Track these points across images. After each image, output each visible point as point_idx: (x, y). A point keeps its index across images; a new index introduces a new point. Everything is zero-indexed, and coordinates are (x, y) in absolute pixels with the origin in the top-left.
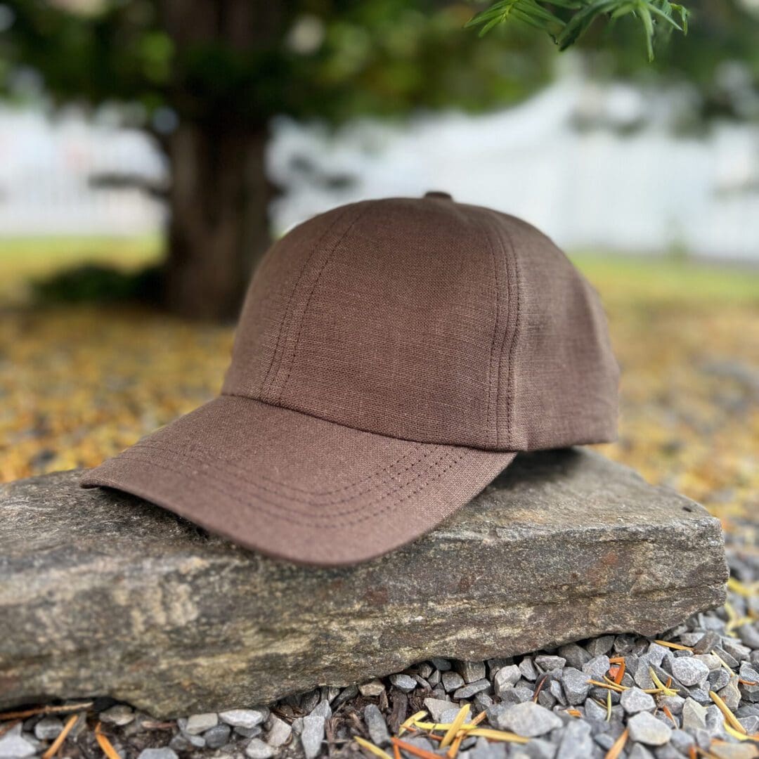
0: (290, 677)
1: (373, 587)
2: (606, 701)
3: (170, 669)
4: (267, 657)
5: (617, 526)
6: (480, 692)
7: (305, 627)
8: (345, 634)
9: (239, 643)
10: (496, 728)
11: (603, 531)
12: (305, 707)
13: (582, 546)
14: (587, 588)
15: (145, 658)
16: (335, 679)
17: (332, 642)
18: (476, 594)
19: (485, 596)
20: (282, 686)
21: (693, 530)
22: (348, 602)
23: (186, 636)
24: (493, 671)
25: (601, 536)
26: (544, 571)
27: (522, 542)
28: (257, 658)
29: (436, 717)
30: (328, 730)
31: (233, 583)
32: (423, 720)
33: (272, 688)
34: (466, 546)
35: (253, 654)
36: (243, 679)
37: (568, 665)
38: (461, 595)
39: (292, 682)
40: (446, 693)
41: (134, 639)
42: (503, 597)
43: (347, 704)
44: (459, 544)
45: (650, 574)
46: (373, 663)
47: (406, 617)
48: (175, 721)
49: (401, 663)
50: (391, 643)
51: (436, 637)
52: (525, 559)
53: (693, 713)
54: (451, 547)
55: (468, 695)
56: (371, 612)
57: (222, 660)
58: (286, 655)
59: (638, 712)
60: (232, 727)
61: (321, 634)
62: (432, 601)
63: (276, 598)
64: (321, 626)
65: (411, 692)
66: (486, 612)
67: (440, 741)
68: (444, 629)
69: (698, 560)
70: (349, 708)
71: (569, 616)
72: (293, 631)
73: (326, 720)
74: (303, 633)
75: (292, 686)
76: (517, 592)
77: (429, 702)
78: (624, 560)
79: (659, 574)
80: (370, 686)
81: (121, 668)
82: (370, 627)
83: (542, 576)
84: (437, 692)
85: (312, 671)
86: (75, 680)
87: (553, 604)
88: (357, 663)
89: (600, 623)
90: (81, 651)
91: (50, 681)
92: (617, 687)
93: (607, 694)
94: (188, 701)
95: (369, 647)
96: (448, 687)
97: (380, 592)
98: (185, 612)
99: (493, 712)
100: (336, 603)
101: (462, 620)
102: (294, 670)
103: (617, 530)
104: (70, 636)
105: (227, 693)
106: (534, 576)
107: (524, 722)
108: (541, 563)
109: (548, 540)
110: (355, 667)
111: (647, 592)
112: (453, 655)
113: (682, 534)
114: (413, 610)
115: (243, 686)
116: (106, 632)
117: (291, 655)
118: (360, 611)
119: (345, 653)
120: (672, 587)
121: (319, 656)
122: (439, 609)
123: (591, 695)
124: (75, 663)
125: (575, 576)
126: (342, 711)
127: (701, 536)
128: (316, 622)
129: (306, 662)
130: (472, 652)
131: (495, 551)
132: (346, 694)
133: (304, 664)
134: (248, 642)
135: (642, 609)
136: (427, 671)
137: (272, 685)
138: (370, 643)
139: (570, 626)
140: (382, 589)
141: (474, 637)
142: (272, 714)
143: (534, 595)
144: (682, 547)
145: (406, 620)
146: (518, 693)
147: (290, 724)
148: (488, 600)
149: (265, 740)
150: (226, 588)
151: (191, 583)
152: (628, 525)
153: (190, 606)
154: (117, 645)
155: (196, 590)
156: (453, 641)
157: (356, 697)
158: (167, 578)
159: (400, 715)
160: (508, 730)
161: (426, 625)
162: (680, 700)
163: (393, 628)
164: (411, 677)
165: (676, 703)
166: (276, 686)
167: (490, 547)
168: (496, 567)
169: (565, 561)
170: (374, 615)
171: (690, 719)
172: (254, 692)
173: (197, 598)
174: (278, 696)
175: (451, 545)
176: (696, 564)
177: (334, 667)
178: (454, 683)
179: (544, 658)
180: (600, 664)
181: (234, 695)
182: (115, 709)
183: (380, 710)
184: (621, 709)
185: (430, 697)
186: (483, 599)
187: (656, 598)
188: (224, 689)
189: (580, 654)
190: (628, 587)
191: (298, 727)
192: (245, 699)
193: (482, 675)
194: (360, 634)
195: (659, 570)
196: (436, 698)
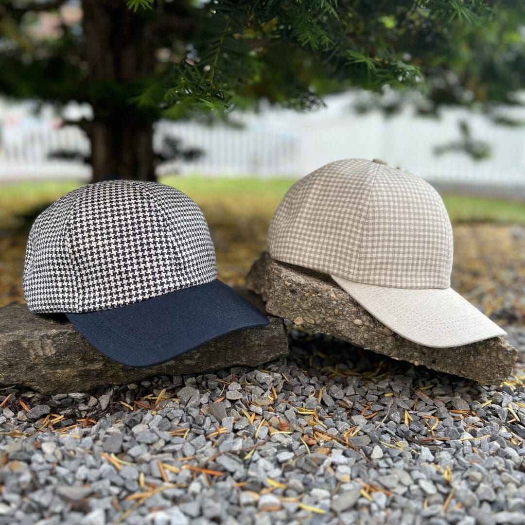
0: (96, 379)
3: (46, 374)
4: (85, 371)
6: (176, 387)
9: (73, 364)
15: (36, 369)
16: (115, 381)
20: (93, 383)
23: (52, 361)
28: (82, 371)
30: (111, 400)
31: (69, 339)
32: (151, 396)
33: (89, 384)
35: (79, 369)
36: (76, 379)
39: (97, 381)
41: (31, 361)
46: (131, 374)
48: (50, 395)
57: (67, 371)
58: (93, 370)
60: (73, 399)
65: (148, 387)
72: (96, 360)
73: (111, 397)
75: (97, 383)
80: (132, 385)
81: (26, 373)
85: (105, 377)
86: (9, 377)
90: (11, 365)
94: (55, 388)
98: (51, 351)
102: (97, 376)
104: (6, 359)
105: (70, 385)
115: (76, 382)
116: (20, 358)
117: (96, 370)
121: (107, 371)
124: (8, 370)
129: (102, 373)
134: (77, 364)
136: (156, 380)
137: (89, 382)
141: (174, 364)
142: (89, 394)
147: (97, 399)
149: (86, 404)
150: (66, 341)
151: (52, 339)
153: (52, 348)
154: (24, 363)
155: (54, 342)
156: (165, 366)
158: (43, 337)
159: (142, 395)
164: (149, 382)
172: (81, 385)
173: (55, 345)
174: (91, 387)
177: (114, 376)
181: (73, 386)
182: (26, 391)
185: (155, 389)
188: (69, 383)
192: (78, 388)
196: (159, 389)
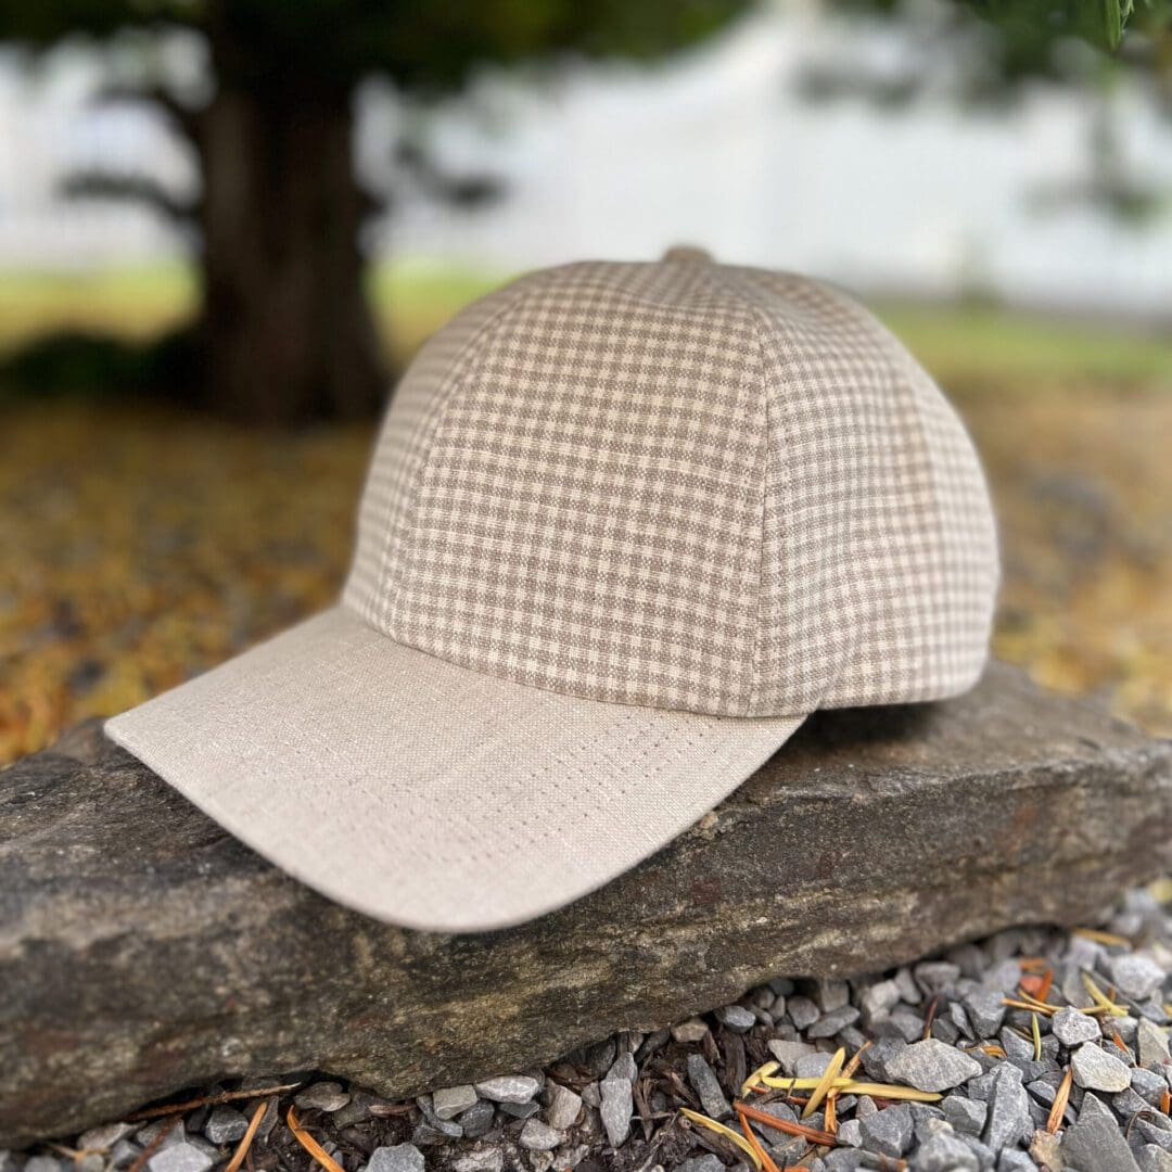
0: (578, 1022)
1: (701, 877)
2: (1031, 1030)
4: (549, 994)
5: (1037, 765)
6: (847, 1026)
7: (605, 945)
8: (659, 952)
10: (882, 1080)
11: (1018, 774)
12: (594, 1066)
13: (990, 798)
14: (993, 860)
15: (372, 1009)
16: (642, 1020)
17: (640, 964)
18: (843, 879)
19: (854, 881)
20: (568, 1036)
21: (1139, 765)
22: (667, 902)
24: (859, 993)
25: (1014, 782)
26: (937, 839)
27: (908, 797)
28: (535, 997)
29: (788, 1069)
30: (640, 1100)
32: (774, 1075)
33: (553, 1041)
34: (830, 807)
35: (528, 991)
36: (513, 1030)
37: (963, 976)
38: (820, 882)
39: (582, 1029)
40: (797, 1030)
41: (357, 980)
42: (879, 881)
43: (655, 1056)
44: (819, 805)
45: (1080, 835)
46: (696, 992)
47: (744, 920)
48: (414, 1101)
49: (735, 989)
50: (721, 961)
51: (785, 948)
52: (913, 823)
53: (1153, 1040)
54: (808, 810)
55: (830, 1032)
56: (696, 916)
58: (576, 990)
59: (1081, 1045)
60: (496, 1104)
61: (626, 954)
62: (781, 893)
64: (626, 941)
65: (748, 1031)
66: (854, 906)
67: (803, 1106)
68: (795, 935)
69: (1143, 809)
70: (660, 1062)
71: (963, 905)
72: (587, 951)
73: (634, 1085)
75: (582, 1035)
76: (898, 873)
77: (776, 1046)
78: (1044, 816)
79: (1092, 834)
80: (688, 1026)
81: (338, 1027)
82: (694, 938)
83: (934, 847)
84: (784, 1029)
85: (610, 1010)
86: (271, 1050)
87: (944, 887)
88: (674, 994)
89: (1008, 911)
90: (280, 1004)
91: (232, 1053)
92: (1041, 1007)
93: (1031, 1019)
95: (691, 969)
96: (801, 1023)
97: (711, 885)
99: (873, 1056)
100: (651, 905)
101: (822, 918)
103: (1037, 770)
104: (264, 983)
105: (490, 1053)
106: (922, 847)
107: (926, 1070)
108: (933, 826)
109: (944, 792)
110: (671, 1000)
111: (1076, 861)
112: (808, 973)
113: (1123, 772)
114: (753, 909)
115: (513, 1041)
116: (315, 973)
117: (584, 987)
118: (683, 915)
119: (658, 980)
120: (1108, 852)
121: (622, 988)
123: (1007, 1020)
124: (268, 1024)
125: (977, 843)
126: (649, 1067)
127: (1149, 774)
128: (620, 936)
130: (834, 967)
131: (870, 813)
132: (654, 1043)
133: (600, 1001)
135: (1065, 887)
136: (768, 1000)
137: (555, 1036)
138: (694, 962)
139: (965, 918)
140: (715, 880)
141: (837, 943)
143: (921, 875)
144: (1123, 791)
145: (745, 925)
146: (902, 1024)
147: (578, 1093)
148: (858, 887)
149: (546, 1121)
152: (1051, 762)
154: (332, 991)
156: (808, 952)
157: (666, 1045)
160: (902, 1083)
161: (771, 931)
162: (1132, 1022)
163: (726, 937)
164: (747, 1009)
165: (1127, 1027)
166: (559, 1037)
167: (863, 807)
168: (870, 837)
169: (966, 822)
170: (701, 919)
171: (1149, 1049)
172: (527, 1050)
174: (562, 1052)
175: (808, 807)
176: (1141, 815)
177: (641, 1002)
178: (807, 1016)
179: (930, 969)
180: (1008, 973)
181: (499, 1056)
183: (708, 1061)
184: (1055, 1040)
185: (775, 1038)
186: (851, 887)
187: (1085, 869)
188: (486, 1047)
189: (979, 959)
190: (1048, 855)
191: (592, 1098)
192: (515, 1061)
193: (844, 1001)
194: (681, 950)
195: (1092, 828)
196: (782, 1038)
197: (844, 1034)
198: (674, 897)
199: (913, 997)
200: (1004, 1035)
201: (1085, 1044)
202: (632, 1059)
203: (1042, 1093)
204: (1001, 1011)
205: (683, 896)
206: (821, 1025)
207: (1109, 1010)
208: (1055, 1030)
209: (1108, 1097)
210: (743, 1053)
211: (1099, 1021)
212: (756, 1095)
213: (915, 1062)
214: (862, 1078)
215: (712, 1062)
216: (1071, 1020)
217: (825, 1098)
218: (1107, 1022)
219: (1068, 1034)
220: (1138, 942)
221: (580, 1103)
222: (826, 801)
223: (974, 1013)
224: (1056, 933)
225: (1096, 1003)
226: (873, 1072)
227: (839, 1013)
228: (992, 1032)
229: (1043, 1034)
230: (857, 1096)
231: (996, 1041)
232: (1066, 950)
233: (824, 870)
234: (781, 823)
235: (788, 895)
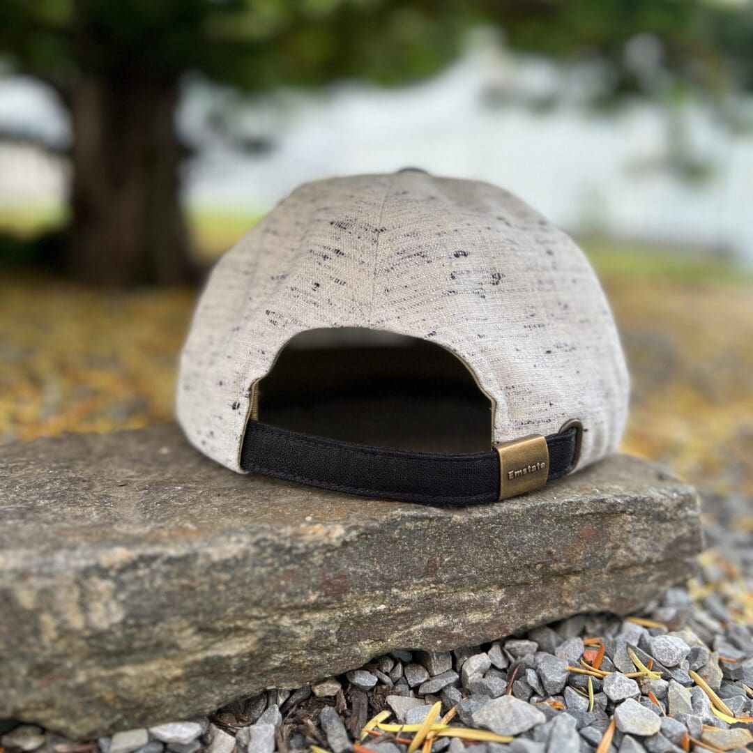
0: (233, 681)
1: (331, 575)
2: (587, 690)
3: (90, 681)
4: (207, 661)
5: (595, 497)
6: (449, 685)
7: (251, 625)
8: (298, 630)
9: (174, 646)
10: (470, 726)
11: (580, 503)
12: (250, 714)
13: (559, 520)
14: (562, 566)
15: (58, 671)
16: (286, 680)
17: (283, 639)
18: (445, 577)
19: (454, 579)
20: (225, 692)
21: (672, 500)
22: (302, 593)
23: (110, 642)
24: (460, 661)
25: (577, 509)
26: (518, 549)
27: (494, 518)
28: (196, 663)
29: (400, 717)
30: (280, 740)
31: (167, 576)
32: (387, 721)
33: (212, 695)
34: (434, 523)
35: (190, 658)
36: (179, 688)
37: (540, 649)
38: (427, 579)
39: (236, 687)
40: (410, 688)
41: (43, 648)
42: (473, 580)
43: (299, 707)
44: (426, 522)
45: (628, 549)
46: (329, 660)
47: (367, 606)
48: (96, 741)
49: (360, 658)
50: (349, 636)
51: (400, 627)
52: (498, 537)
53: (679, 697)
54: (418, 526)
55: (434, 690)
56: (328, 603)
57: (153, 667)
58: (229, 657)
59: (623, 700)
60: (165, 744)
61: (270, 631)
62: (396, 587)
63: (218, 592)
64: (270, 621)
65: (372, 689)
66: (455, 597)
67: (408, 745)
68: (408, 618)
69: (675, 531)
70: (301, 712)
71: (541, 597)
72: (238, 629)
73: (277, 728)
74: (249, 631)
75: (236, 691)
76: (489, 573)
77: (392, 700)
78: (600, 535)
79: (637, 548)
80: (325, 685)
81: (28, 684)
82: (327, 620)
83: (515, 555)
84: (400, 688)
85: (259, 673)
87: (525, 584)
88: (311, 661)
89: (574, 603)
92: (598, 673)
93: (588, 681)
94: (112, 716)
95: (325, 643)
96: (412, 682)
97: (338, 580)
98: (108, 614)
99: (465, 708)
100: (289, 595)
101: (428, 606)
102: (238, 673)
103: (594, 501)
105: (160, 705)
106: (507, 555)
107: (503, 719)
108: (515, 540)
109: (523, 515)
110: (308, 666)
111: (625, 568)
112: (418, 646)
113: (660, 505)
114: (374, 599)
115: (178, 696)
116: (8, 642)
117: (237, 656)
118: (315, 602)
119: (298, 650)
120: (649, 561)
121: (268, 656)
122: (405, 596)
123: (569, 682)
125: (550, 553)
126: (293, 716)
127: (680, 506)
128: (265, 618)
129: (253, 663)
130: (439, 642)
131: (466, 529)
132: (297, 697)
133: (251, 666)
134: (185, 644)
135: (617, 586)
136: (389, 666)
137: (213, 692)
138: (327, 637)
139: (543, 607)
140: (342, 576)
141: (441, 625)
142: (212, 724)
143: (506, 575)
144: (661, 518)
145: (367, 611)
146: (491, 685)
147: (233, 734)
148: (457, 584)
150: (159, 581)
151: (115, 579)
152: (605, 496)
153: (114, 607)
154: (23, 657)
155: (121, 586)
156: (418, 631)
157: (308, 698)
158: (86, 573)
159: (361, 717)
160: (484, 728)
161: (389, 615)
162: (664, 683)
163: (353, 619)
164: (371, 673)
165: (660, 687)
166: (217, 692)
167: (460, 524)
168: (466, 547)
169: (540, 537)
170: (331, 606)
171: (677, 704)
172: (191, 702)
173: (122, 596)
174: (219, 704)
175: (418, 523)
176: (673, 536)
177: (285, 667)
178: (418, 676)
179: (515, 644)
180: (574, 647)
181: (167, 706)
182: (20, 730)
183: (338, 712)
184: (604, 697)
185: (392, 694)
186: (451, 583)
187: (632, 573)
188: (156, 700)
189: (552, 637)
190: (604, 563)
191: (244, 738)
192: (180, 710)
193: (449, 667)
194: (315, 629)
195: (637, 544)
196: (398, 694)
197: (446, 691)
198: (309, 588)
199: (501, 664)
200: (567, 692)
201: (627, 700)
202: (277, 709)
203: (591, 736)
204: (565, 675)
205: (315, 588)
206: (428, 684)
207: (647, 675)
208: (604, 689)
209: (641, 739)
210: (366, 706)
211: (639, 683)
212: (371, 737)
213: (494, 713)
214: (456, 724)
215: (340, 711)
216: (616, 681)
217: (425, 740)
218: (645, 684)
219: (614, 693)
220: (673, 626)
221: (234, 743)
222: (431, 520)
223: (544, 676)
224: (612, 619)
225: (638, 670)
226: (465, 719)
227: (442, 676)
228: (558, 691)
229: (596, 692)
230: (450, 738)
231: (560, 697)
232: (619, 631)
233: (430, 570)
234: (396, 534)
235: (402, 588)
